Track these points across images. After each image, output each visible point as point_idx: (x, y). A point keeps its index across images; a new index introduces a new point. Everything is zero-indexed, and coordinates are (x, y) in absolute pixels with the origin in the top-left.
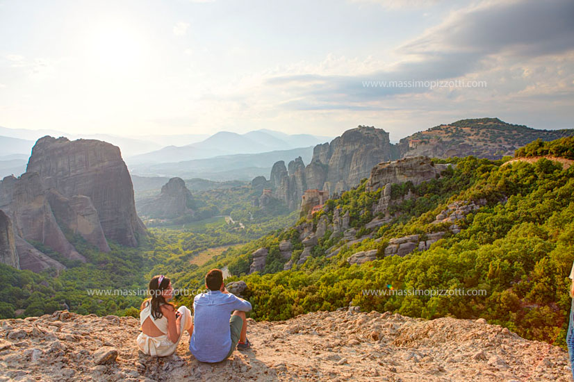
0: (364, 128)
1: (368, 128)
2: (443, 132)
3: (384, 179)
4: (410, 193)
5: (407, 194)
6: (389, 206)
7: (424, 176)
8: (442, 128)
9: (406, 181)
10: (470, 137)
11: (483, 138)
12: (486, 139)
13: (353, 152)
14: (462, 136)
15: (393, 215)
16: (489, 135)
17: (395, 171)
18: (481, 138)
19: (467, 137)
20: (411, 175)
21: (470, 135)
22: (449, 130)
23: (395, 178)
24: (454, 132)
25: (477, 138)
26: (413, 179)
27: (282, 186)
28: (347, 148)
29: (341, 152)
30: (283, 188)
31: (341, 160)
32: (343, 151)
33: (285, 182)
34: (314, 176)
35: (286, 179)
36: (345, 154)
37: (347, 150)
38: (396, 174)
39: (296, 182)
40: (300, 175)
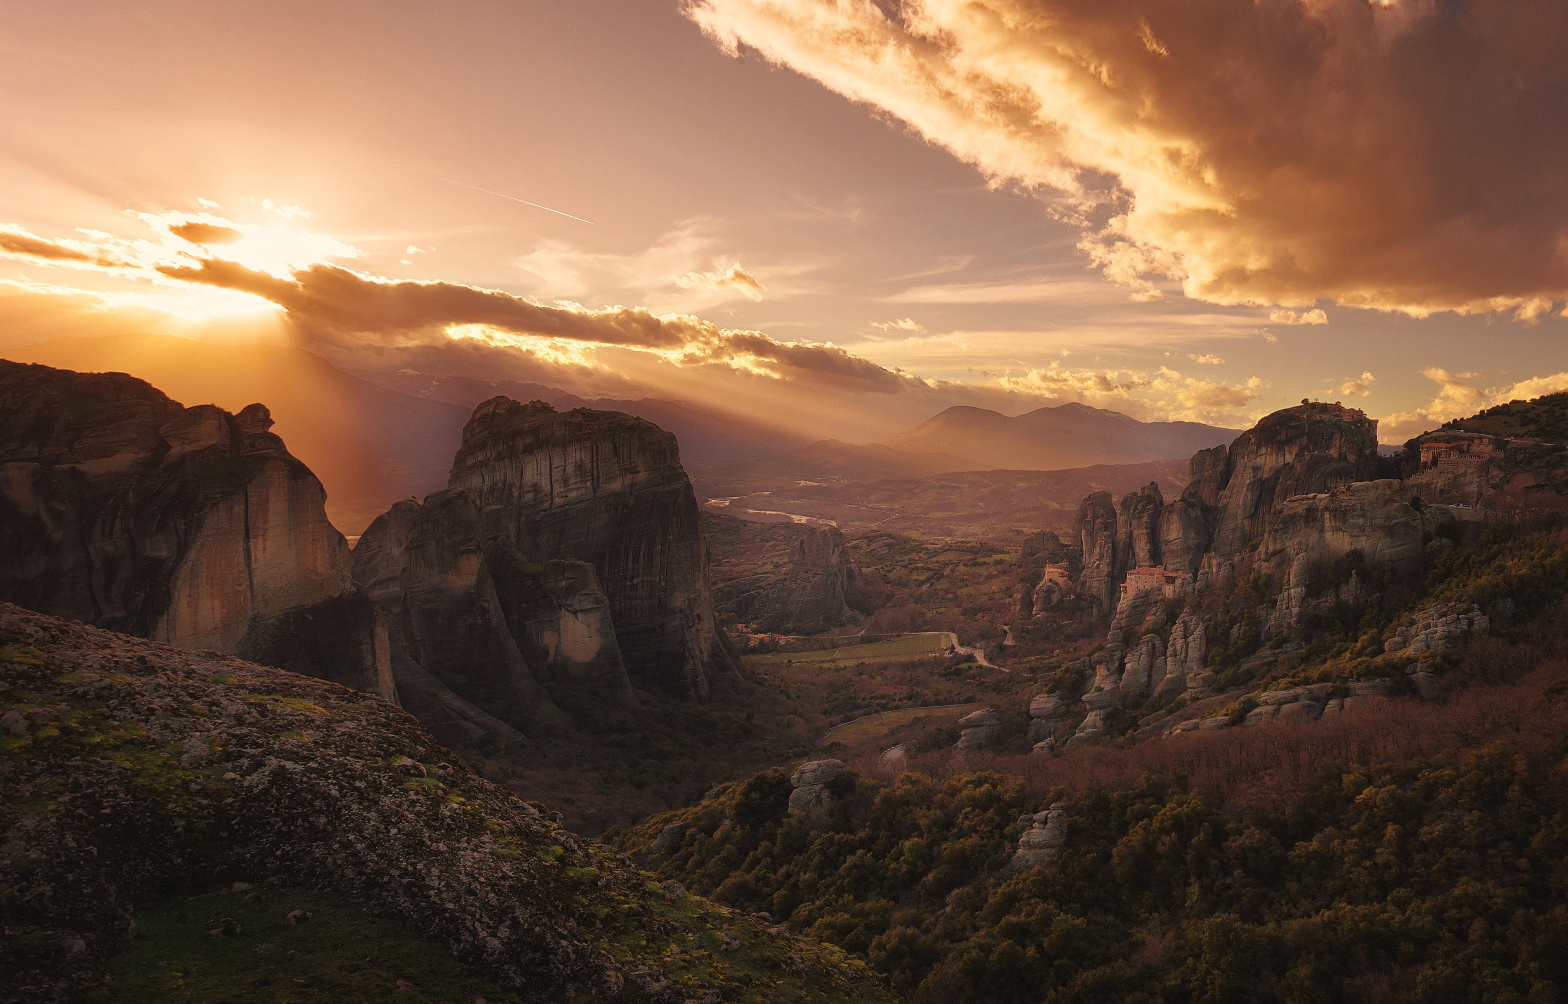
1: (1325, 407)
3: (1295, 540)
4: (1353, 580)
5: (1347, 583)
6: (1299, 614)
7: (1390, 535)
9: (1347, 547)
13: (1278, 472)
15: (1308, 638)
17: (1322, 519)
20: (1360, 532)
23: (1322, 537)
26: (1364, 543)
27: (1098, 560)
28: (1265, 462)
29: (1251, 471)
30: (1098, 565)
31: (1250, 493)
32: (1256, 469)
33: (1106, 549)
34: (1180, 536)
35: (1109, 540)
36: (1259, 477)
37: (1265, 465)
38: (1325, 529)
39: (1133, 550)
40: (1145, 531)
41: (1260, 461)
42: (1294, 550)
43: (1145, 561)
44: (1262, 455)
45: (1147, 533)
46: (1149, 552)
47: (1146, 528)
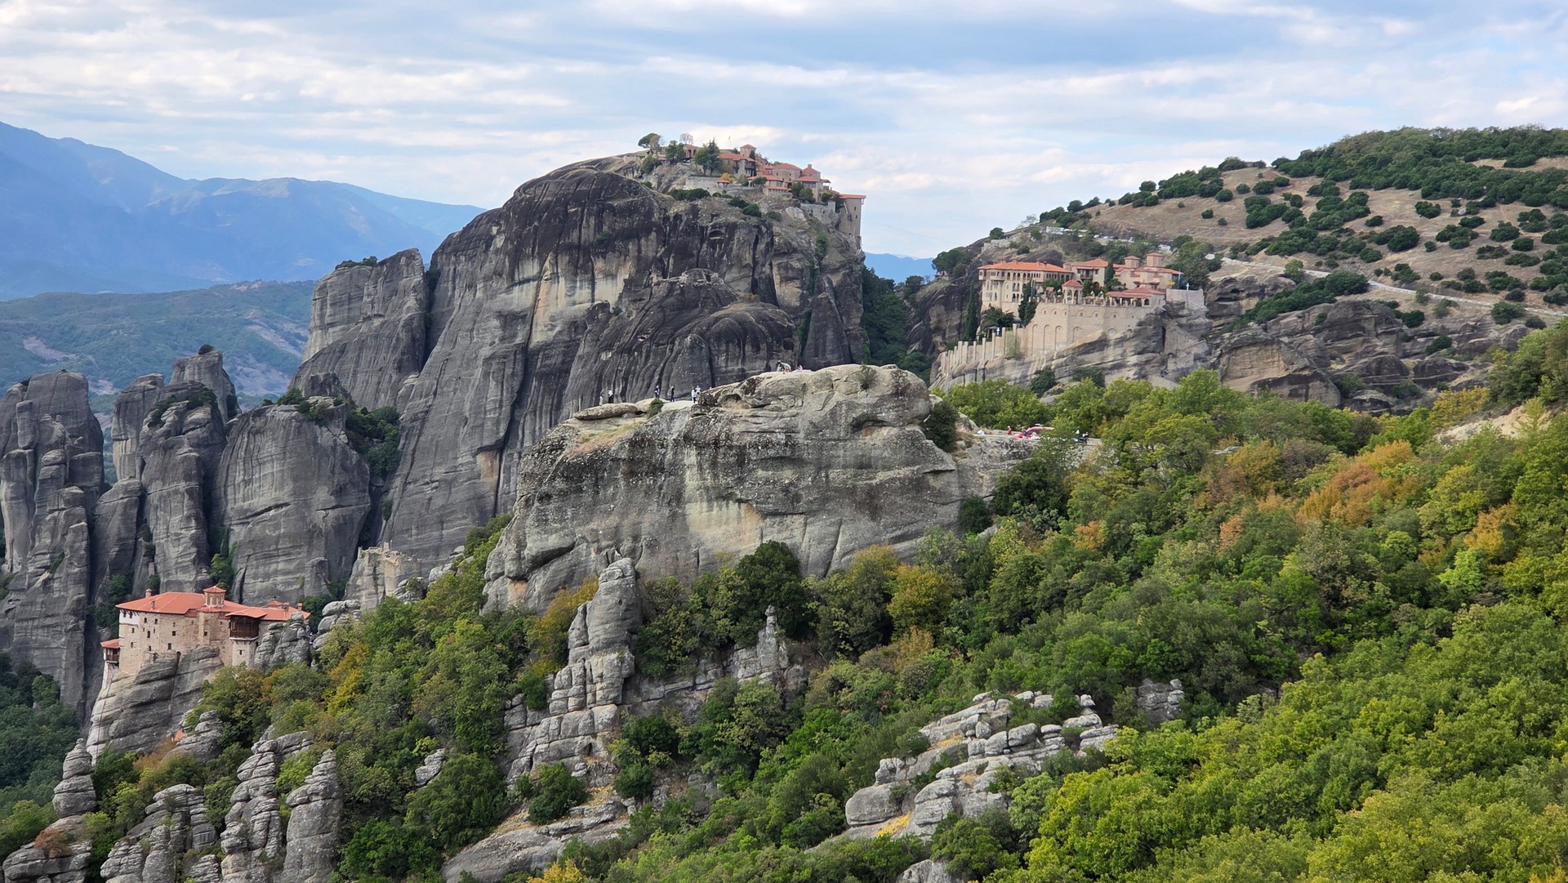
0: (678, 154)
1: (710, 159)
2: (1235, 210)
3: (600, 524)
4: (769, 634)
5: (752, 642)
6: (617, 721)
7: (875, 512)
8: (1231, 182)
9: (749, 545)
10: (1413, 258)
11: (1497, 265)
12: (1514, 272)
13: (575, 326)
14: (1358, 250)
15: (640, 790)
16: (1541, 250)
17: (676, 469)
18: (1484, 268)
19: (1392, 259)
20: (787, 505)
21: (1406, 240)
22: (1276, 198)
23: (676, 519)
24: (1308, 211)
25: (1453, 262)
26: (800, 534)
27: (46, 568)
28: (536, 300)
29: (496, 323)
30: (46, 582)
31: (492, 384)
32: (511, 319)
33: (69, 537)
34: (286, 499)
35: (80, 510)
36: (519, 340)
37: (534, 307)
38: (686, 495)
39: (149, 537)
40: (182, 486)
41: (520, 298)
42: (599, 550)
43: (185, 569)
44: (528, 281)
45: (190, 492)
46: (195, 545)
47: (187, 477)
